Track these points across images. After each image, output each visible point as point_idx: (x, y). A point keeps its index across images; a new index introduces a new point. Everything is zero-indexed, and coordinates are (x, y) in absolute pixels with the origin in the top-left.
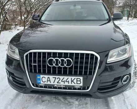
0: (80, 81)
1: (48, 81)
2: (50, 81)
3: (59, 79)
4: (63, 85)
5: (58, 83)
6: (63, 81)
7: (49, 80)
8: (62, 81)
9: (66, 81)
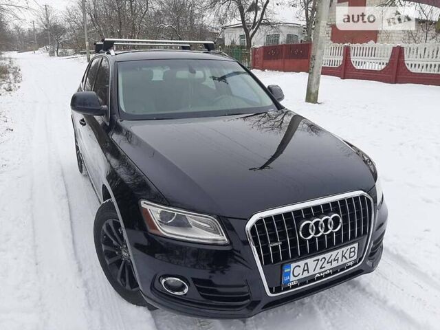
0: (354, 251)
1: (304, 270)
2: (308, 270)
3: (323, 260)
4: (329, 270)
5: (321, 268)
6: (330, 261)
7: (306, 268)
8: (328, 263)
9: (335, 260)
